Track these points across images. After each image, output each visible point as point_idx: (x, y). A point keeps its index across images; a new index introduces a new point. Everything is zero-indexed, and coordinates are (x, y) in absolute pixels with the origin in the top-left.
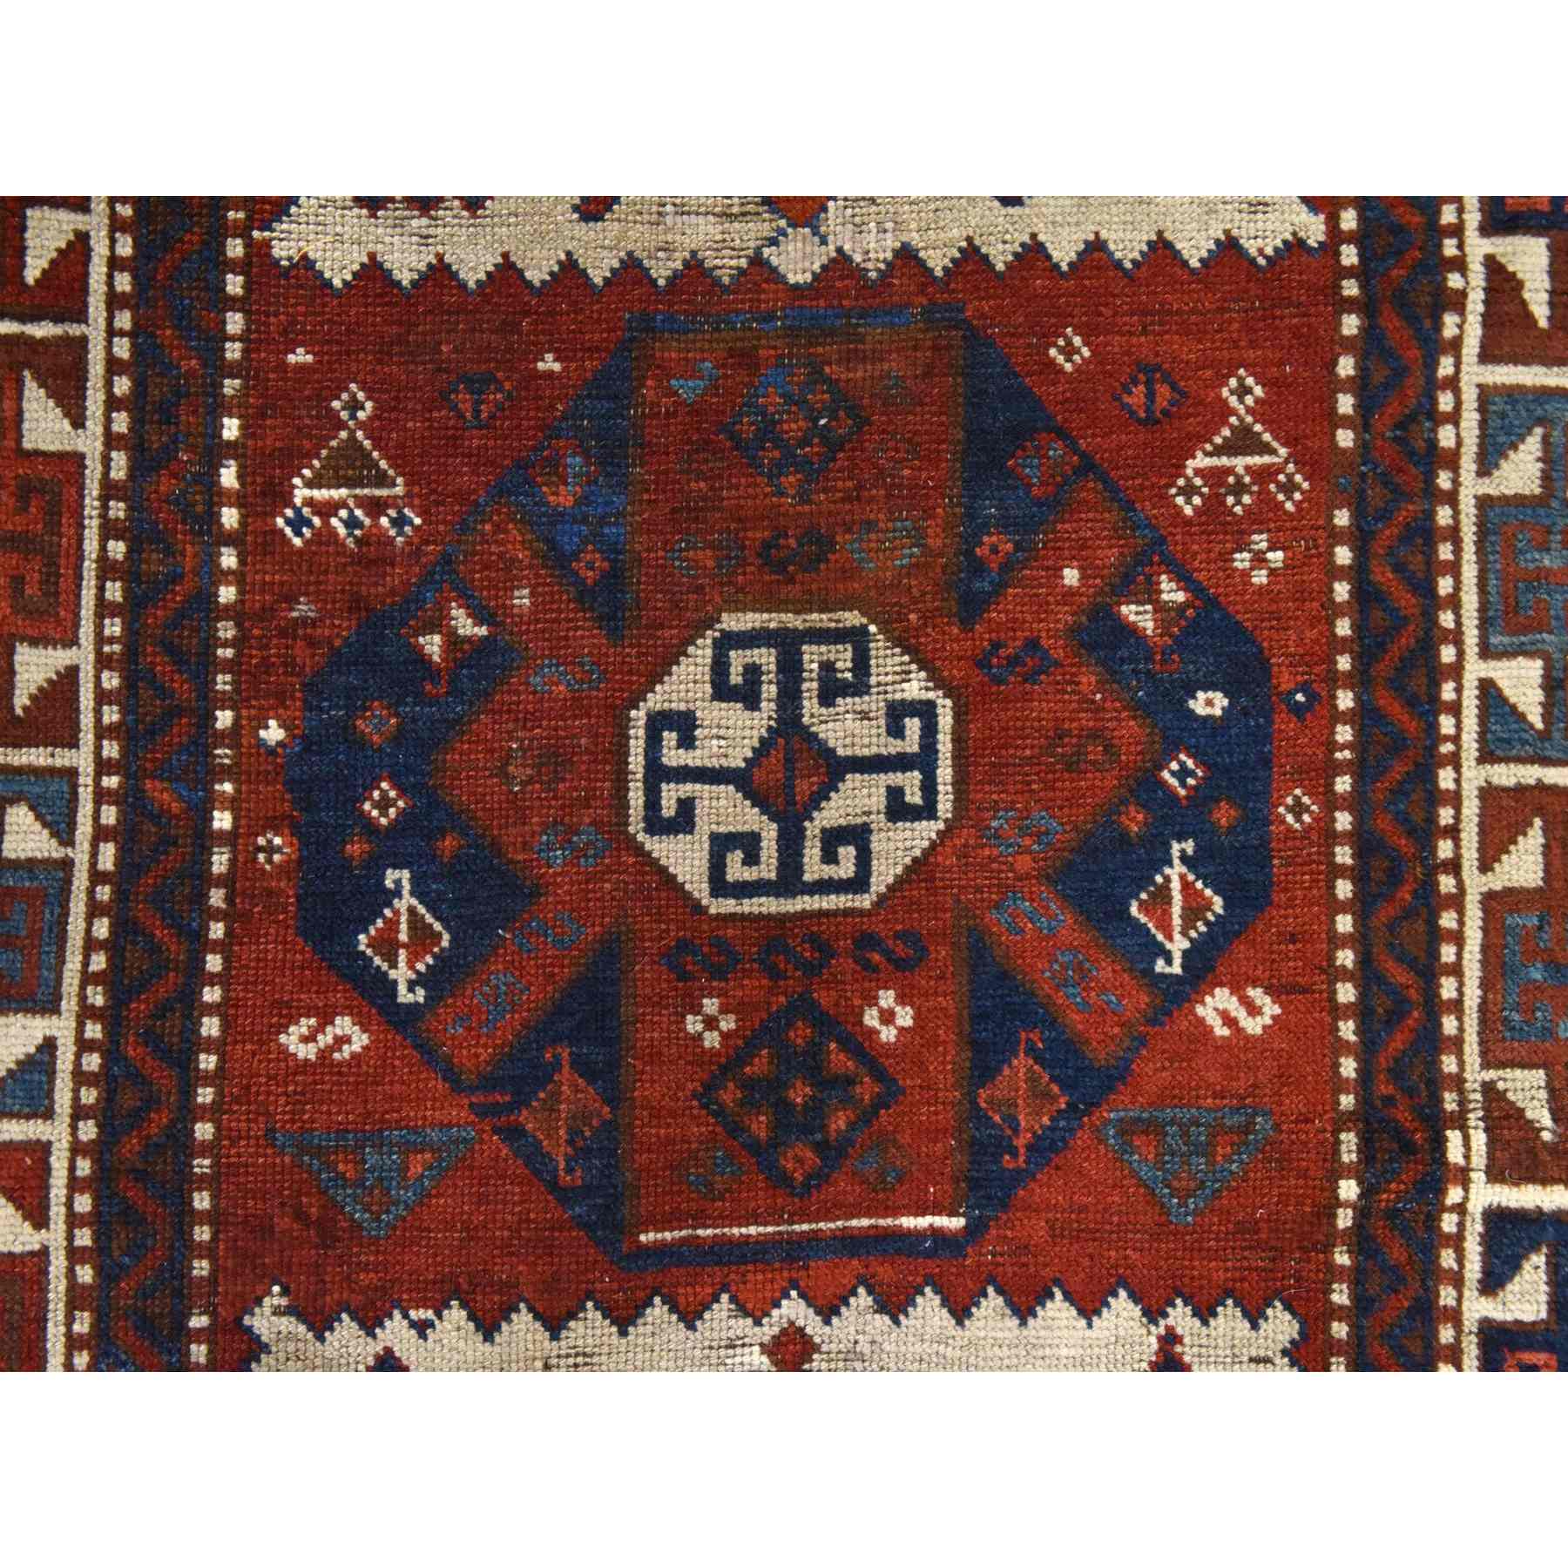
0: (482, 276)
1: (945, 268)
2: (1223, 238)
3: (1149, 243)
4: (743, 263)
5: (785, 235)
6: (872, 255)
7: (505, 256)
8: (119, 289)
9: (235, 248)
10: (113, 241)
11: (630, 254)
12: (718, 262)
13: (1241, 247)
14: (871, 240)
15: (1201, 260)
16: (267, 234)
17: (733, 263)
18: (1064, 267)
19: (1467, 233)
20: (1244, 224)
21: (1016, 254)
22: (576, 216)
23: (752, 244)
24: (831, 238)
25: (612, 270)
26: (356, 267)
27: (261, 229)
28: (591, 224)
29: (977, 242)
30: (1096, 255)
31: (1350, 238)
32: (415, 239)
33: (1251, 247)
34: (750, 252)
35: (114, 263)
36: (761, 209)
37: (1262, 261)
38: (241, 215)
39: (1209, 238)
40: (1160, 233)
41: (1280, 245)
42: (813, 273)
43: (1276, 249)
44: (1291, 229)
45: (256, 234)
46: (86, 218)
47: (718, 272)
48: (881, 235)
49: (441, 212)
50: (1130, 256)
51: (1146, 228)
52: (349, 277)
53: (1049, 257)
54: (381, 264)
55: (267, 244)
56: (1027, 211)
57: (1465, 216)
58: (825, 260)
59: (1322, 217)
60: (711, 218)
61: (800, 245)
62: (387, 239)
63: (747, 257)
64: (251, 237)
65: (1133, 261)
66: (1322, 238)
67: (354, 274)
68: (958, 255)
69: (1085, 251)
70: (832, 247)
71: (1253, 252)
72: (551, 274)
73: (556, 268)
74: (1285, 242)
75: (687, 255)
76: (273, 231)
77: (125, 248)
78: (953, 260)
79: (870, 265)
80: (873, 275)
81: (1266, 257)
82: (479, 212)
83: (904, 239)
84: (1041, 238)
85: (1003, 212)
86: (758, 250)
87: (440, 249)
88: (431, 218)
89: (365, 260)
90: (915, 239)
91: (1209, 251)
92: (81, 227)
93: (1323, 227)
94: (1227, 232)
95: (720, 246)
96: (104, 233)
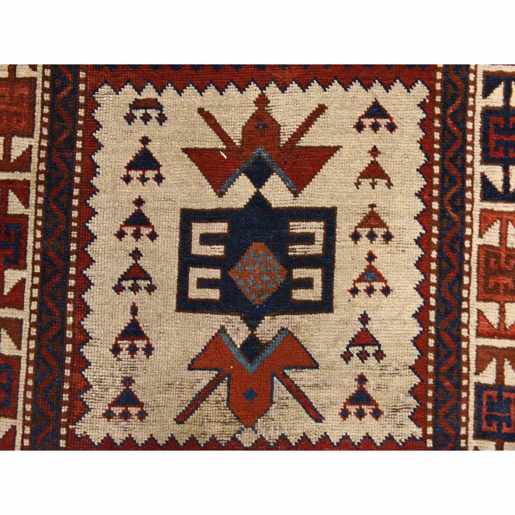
0: (144, 442)
1: (296, 443)
2: (388, 436)
3: (364, 437)
4: (229, 439)
5: (243, 430)
6: (272, 438)
7: (151, 435)
8: (25, 445)
9: (63, 431)
10: (24, 428)
11: (192, 435)
12: (221, 439)
13: (394, 439)
14: (271, 433)
15: (380, 443)
16: (74, 427)
17: (226, 439)
18: (335, 444)
19: (469, 438)
20: (395, 431)
21: (319, 439)
22: (175, 422)
23: (232, 433)
24: (258, 431)
25: (186, 441)
26: (102, 438)
27: (72, 425)
28: (180, 425)
29: (307, 434)
30: (346, 441)
31: (430, 437)
32: (122, 429)
33: (397, 439)
34: (232, 435)
35: (24, 436)
36: (235, 421)
37: (400, 444)
38: (66, 420)
39: (383, 436)
40: (367, 434)
41: (407, 438)
42: (252, 443)
43: (405, 440)
44: (410, 433)
45: (70, 427)
46: (15, 421)
47: (221, 442)
48: (275, 431)
49: (131, 420)
50: (357, 441)
51: (362, 432)
52: (100, 442)
53: (330, 440)
54: (111, 437)
55: (74, 430)
56: (323, 424)
57: (469, 432)
58: (256, 439)
59: (421, 429)
60: (219, 424)
61: (248, 434)
62: (113, 429)
63: (231, 437)
64: (69, 428)
65: (358, 443)
66: (421, 436)
67: (102, 441)
68: (300, 439)
69: (342, 439)
70: (259, 434)
71: (398, 441)
72: (166, 441)
73: (168, 440)
74: (409, 437)
75: (211, 436)
76: (75, 425)
77: (28, 431)
78: (298, 440)
79: (271, 441)
80: (272, 444)
81: (402, 443)
82: (144, 420)
83: (283, 432)
84: (328, 434)
85: (315, 424)
86: (234, 434)
87: (130, 432)
88: (127, 421)
89: (105, 436)
90: (286, 433)
91: (383, 440)
92: (14, 424)
93: (421, 433)
94: (389, 434)
95: (222, 433)
96: (21, 426)
